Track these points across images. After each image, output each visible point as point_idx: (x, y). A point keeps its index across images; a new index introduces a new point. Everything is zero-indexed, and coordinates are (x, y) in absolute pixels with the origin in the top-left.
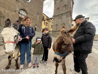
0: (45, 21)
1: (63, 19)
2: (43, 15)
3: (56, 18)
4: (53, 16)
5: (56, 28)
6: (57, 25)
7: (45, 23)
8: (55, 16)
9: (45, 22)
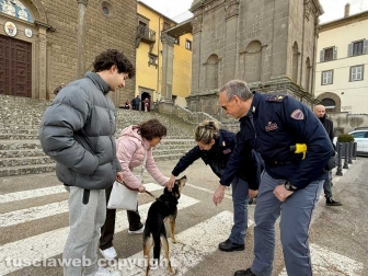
0: (151, 43)
1: (250, 16)
2: (140, 10)
3: (210, 16)
4: (193, 10)
5: (211, 76)
6: (214, 56)
7: (152, 56)
8: (202, 7)
9: (155, 52)
